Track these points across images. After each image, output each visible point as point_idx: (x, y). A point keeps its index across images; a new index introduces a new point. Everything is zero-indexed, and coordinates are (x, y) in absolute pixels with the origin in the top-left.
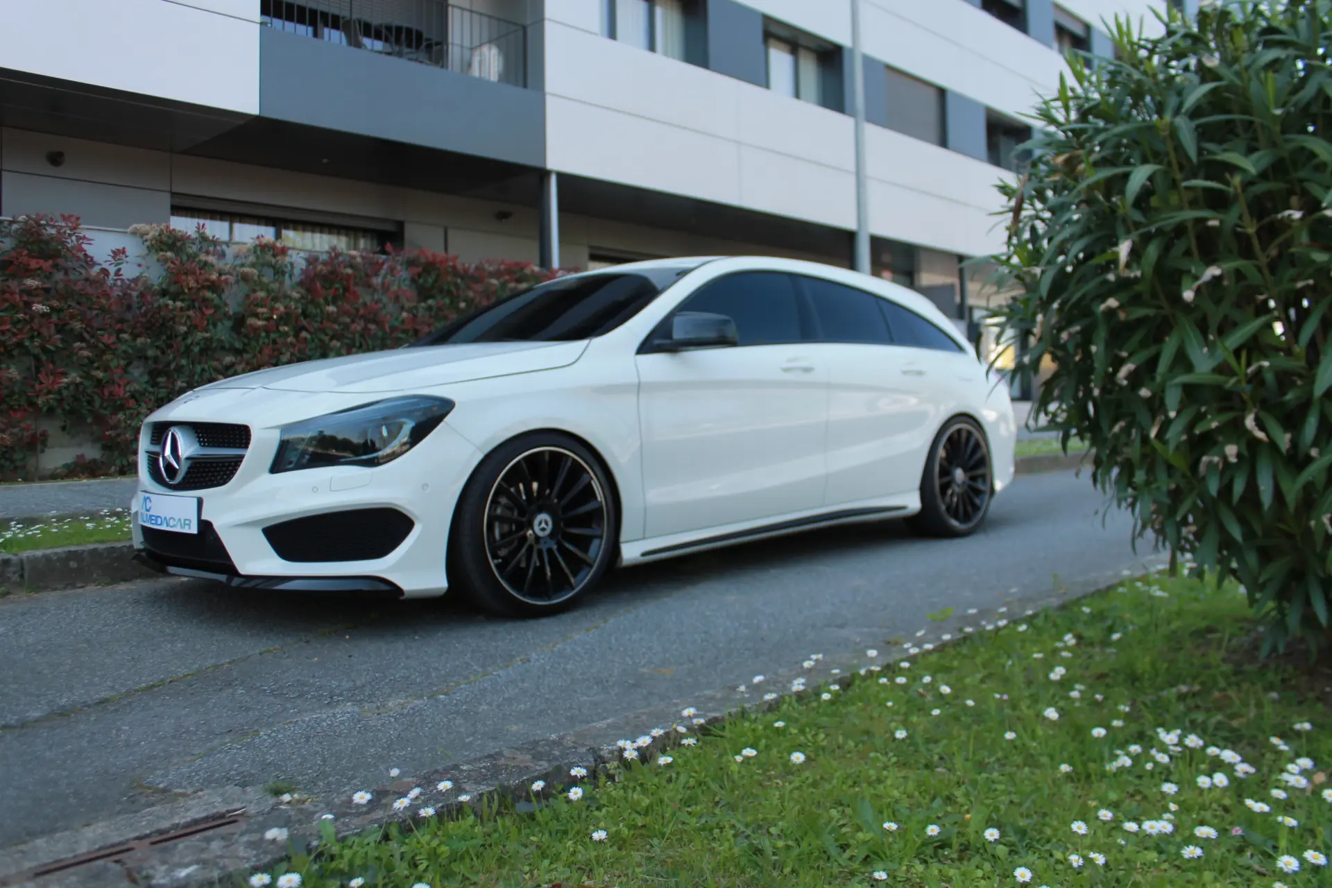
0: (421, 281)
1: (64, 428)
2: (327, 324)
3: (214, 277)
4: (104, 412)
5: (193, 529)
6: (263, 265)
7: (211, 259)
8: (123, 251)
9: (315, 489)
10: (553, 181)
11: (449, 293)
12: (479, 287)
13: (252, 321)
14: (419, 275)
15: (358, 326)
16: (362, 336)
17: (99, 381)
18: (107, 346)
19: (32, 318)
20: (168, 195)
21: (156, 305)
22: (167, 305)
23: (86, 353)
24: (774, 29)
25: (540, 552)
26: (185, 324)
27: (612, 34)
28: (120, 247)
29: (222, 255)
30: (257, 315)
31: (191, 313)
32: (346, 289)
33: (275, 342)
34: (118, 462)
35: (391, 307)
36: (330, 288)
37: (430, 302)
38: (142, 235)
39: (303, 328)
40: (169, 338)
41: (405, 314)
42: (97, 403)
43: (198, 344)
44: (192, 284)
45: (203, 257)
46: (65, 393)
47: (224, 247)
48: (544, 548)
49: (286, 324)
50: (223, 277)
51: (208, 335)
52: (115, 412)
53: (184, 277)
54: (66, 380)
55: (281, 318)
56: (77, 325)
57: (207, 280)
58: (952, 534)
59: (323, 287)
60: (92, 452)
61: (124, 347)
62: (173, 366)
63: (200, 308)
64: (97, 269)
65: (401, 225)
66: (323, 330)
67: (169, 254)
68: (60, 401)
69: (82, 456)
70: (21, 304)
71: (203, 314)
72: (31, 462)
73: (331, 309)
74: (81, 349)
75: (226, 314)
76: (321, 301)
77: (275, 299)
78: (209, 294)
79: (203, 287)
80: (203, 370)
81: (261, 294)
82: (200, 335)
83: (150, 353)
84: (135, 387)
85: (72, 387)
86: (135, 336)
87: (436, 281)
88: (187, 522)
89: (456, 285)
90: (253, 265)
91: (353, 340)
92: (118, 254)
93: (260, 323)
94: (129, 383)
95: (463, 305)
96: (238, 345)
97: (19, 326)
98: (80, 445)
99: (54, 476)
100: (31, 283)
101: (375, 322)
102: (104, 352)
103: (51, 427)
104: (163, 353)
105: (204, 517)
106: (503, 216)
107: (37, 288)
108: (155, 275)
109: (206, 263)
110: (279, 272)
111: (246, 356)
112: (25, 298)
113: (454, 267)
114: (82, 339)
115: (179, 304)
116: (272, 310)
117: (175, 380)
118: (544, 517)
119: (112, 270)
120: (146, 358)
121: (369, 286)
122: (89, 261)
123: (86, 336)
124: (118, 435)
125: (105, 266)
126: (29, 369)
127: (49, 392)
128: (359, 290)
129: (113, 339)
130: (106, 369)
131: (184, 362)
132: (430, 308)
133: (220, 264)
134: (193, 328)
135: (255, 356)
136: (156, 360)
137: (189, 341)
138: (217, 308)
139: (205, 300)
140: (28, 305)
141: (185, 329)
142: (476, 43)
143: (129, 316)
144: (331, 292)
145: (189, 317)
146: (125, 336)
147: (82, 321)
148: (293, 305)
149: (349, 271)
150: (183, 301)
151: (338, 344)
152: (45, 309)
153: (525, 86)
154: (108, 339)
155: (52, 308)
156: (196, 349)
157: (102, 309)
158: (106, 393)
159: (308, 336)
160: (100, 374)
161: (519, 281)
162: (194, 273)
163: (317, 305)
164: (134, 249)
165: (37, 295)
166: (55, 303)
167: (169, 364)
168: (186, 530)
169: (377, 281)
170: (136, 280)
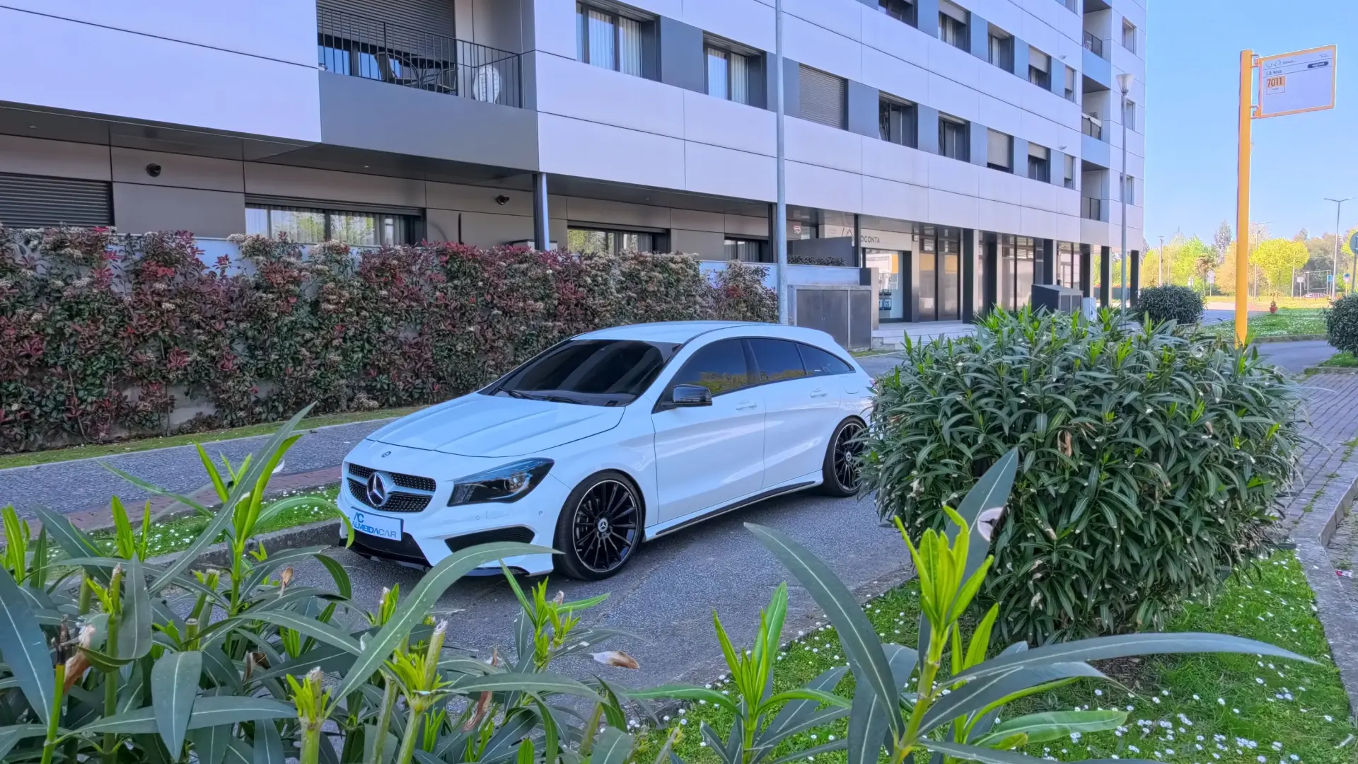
0: (449, 266)
1: (187, 394)
2: (381, 304)
3: (296, 273)
4: (218, 381)
5: (398, 538)
6: (331, 261)
7: (292, 260)
8: (226, 258)
9: (477, 518)
10: (544, 179)
11: (470, 275)
12: (492, 269)
13: (325, 306)
14: (447, 262)
15: (403, 305)
16: (407, 311)
17: (214, 358)
18: (219, 331)
19: (162, 314)
20: (242, 196)
21: (254, 298)
22: (261, 298)
23: (203, 338)
24: (711, 41)
25: (602, 541)
26: (275, 311)
27: (586, 60)
28: (223, 255)
29: (300, 255)
30: (328, 301)
31: (279, 302)
32: (394, 276)
33: (342, 320)
34: (229, 418)
35: (427, 288)
36: (382, 276)
37: (456, 282)
38: (238, 242)
39: (363, 308)
40: (264, 322)
41: (438, 294)
42: (213, 376)
43: (286, 325)
44: (280, 280)
45: (285, 258)
46: (189, 368)
47: (300, 248)
48: (604, 538)
49: (350, 307)
50: (303, 273)
51: (293, 318)
52: (225, 381)
53: (273, 275)
54: (189, 359)
55: (347, 302)
56: (196, 317)
57: (291, 276)
58: (844, 495)
59: (377, 276)
60: (208, 410)
61: (231, 331)
62: (268, 343)
63: (286, 298)
64: (206, 272)
65: (424, 210)
66: (377, 309)
67: (261, 258)
68: (185, 375)
69: (201, 413)
70: (153, 303)
71: (288, 302)
72: (164, 422)
73: (384, 293)
74: (199, 334)
75: (305, 301)
76: (376, 287)
77: (342, 287)
78: (292, 287)
79: (288, 282)
80: (291, 345)
81: (331, 285)
82: (287, 319)
83: (250, 334)
84: (240, 360)
85: (194, 364)
86: (238, 322)
87: (460, 267)
88: (394, 533)
89: (475, 268)
90: (324, 263)
91: (400, 315)
92: (223, 260)
93: (331, 307)
94: (235, 357)
95: (481, 284)
96: (316, 324)
97: (152, 320)
98: (198, 405)
99: (180, 431)
100: (160, 286)
101: (416, 301)
102: (215, 336)
103: (177, 393)
104: (259, 333)
105: (405, 531)
106: (502, 200)
107: (164, 290)
108: (251, 275)
109: (289, 263)
110: (344, 266)
111: (322, 332)
112: (156, 299)
113: (473, 255)
114: (199, 327)
115: (271, 296)
116: (340, 296)
117: (270, 354)
118: (604, 520)
119: (218, 272)
120: (247, 338)
121: (410, 272)
122: (199, 265)
123: (203, 325)
124: (230, 397)
125: (213, 269)
126: (159, 350)
127: (178, 369)
128: (404, 276)
129: (223, 325)
130: (218, 348)
131: (276, 340)
132: (456, 287)
133: (299, 263)
134: (282, 313)
135: (328, 332)
136: (254, 338)
137: (280, 323)
138: (299, 296)
139: (288, 291)
140: (159, 304)
141: (276, 315)
142: (482, 62)
143: (233, 307)
144: (382, 279)
145: (278, 305)
146: (231, 323)
147: (199, 313)
148: (355, 292)
149: (395, 262)
150: (272, 293)
151: (390, 319)
152: (172, 307)
153: (520, 106)
154: (220, 326)
155: (177, 305)
156: (285, 329)
157: (213, 303)
158: (219, 366)
159: (368, 314)
160: (214, 353)
161: (521, 262)
162: (281, 272)
163: (373, 290)
164: (234, 254)
165: (164, 296)
166: (178, 301)
167: (265, 341)
168: (393, 538)
169: (415, 268)
170: (236, 279)
